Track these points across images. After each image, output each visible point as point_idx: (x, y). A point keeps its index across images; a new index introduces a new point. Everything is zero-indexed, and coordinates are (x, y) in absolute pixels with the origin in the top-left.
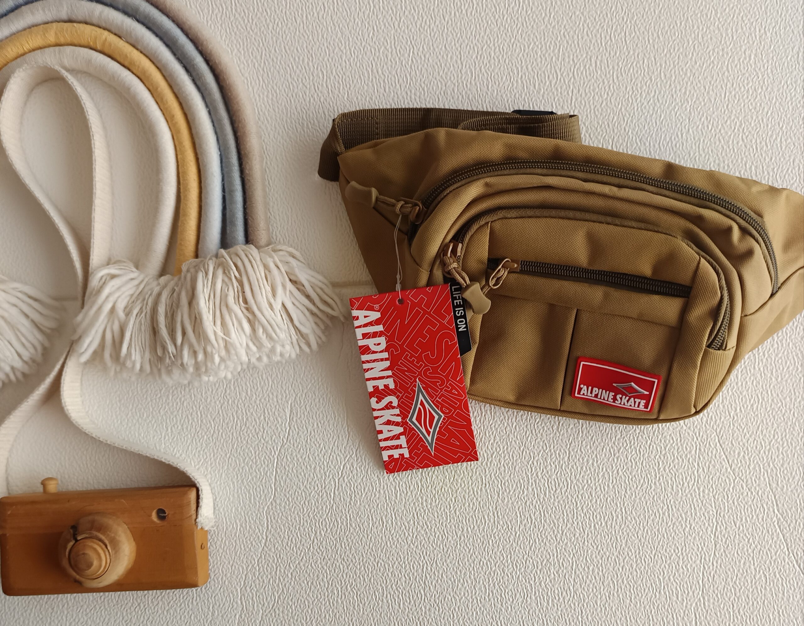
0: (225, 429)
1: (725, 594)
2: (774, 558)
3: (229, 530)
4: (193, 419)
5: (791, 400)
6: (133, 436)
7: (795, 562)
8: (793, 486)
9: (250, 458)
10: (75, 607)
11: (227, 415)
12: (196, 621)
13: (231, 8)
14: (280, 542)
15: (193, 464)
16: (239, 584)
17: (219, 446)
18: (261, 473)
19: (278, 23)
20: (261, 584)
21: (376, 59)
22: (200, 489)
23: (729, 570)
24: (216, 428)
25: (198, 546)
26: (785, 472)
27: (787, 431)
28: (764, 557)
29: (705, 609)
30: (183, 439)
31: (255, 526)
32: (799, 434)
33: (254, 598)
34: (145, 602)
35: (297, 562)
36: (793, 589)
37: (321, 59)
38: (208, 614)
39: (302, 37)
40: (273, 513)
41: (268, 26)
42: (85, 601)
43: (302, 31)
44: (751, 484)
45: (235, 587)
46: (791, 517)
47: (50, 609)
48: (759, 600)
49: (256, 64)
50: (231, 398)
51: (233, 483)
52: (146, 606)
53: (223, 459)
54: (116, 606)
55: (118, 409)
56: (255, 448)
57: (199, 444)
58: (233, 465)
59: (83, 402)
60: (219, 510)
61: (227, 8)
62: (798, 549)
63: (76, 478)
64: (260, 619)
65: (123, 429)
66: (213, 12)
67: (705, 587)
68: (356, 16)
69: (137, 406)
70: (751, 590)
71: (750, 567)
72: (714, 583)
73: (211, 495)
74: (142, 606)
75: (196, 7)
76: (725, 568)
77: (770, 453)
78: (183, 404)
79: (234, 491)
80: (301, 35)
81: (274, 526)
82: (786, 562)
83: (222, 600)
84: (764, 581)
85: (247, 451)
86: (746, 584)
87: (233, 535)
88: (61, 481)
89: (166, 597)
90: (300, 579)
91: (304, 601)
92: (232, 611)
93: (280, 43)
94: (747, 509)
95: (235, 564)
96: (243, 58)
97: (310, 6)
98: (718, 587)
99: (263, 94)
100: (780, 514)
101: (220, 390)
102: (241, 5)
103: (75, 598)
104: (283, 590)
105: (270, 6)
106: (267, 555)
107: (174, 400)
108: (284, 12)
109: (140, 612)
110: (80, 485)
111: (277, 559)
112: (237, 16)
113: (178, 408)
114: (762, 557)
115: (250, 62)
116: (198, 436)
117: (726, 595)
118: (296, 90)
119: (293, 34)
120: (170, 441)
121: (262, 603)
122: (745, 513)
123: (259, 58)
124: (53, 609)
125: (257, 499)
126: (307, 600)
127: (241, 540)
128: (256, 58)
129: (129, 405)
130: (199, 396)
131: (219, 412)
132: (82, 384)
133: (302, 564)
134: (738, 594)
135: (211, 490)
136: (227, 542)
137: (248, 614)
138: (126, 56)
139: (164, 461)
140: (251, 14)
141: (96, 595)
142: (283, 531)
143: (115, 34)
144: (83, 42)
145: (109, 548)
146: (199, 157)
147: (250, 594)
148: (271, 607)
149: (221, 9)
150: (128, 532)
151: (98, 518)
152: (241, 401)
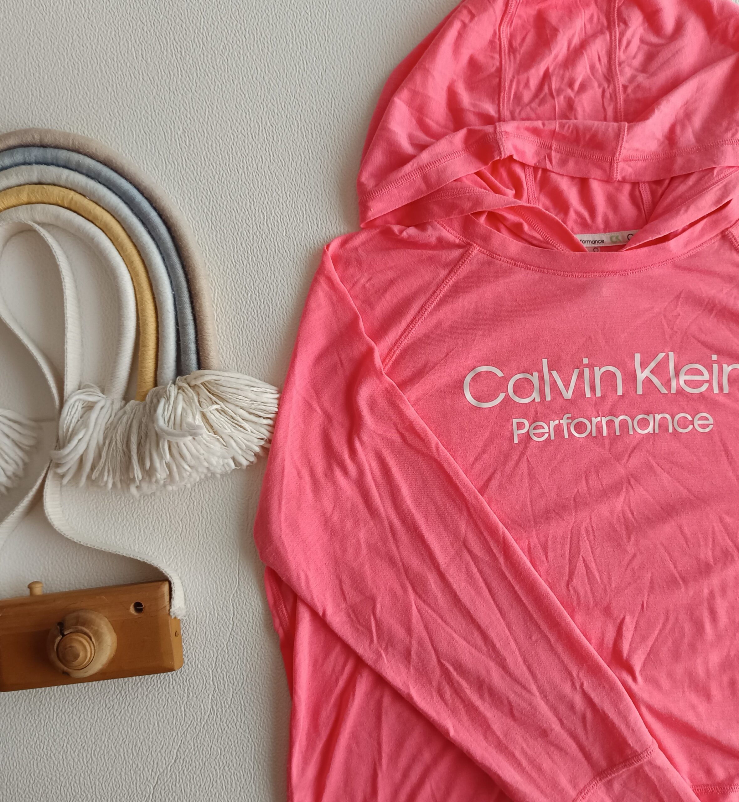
0: (192, 527)
3: (200, 618)
4: (163, 520)
6: (110, 539)
9: (215, 552)
10: (62, 699)
11: (193, 515)
12: (173, 703)
13: (182, 164)
14: (245, 626)
15: (164, 561)
16: (211, 666)
17: (187, 543)
18: (225, 565)
19: (223, 174)
20: (231, 665)
21: (309, 201)
22: (172, 582)
24: (184, 527)
25: (172, 633)
30: (154, 539)
31: (222, 613)
33: (225, 678)
34: (126, 689)
37: (261, 203)
38: (184, 696)
39: (244, 185)
40: (238, 600)
41: (214, 177)
42: (70, 692)
43: (244, 180)
45: (207, 669)
47: (38, 702)
49: (206, 210)
50: (196, 500)
51: (201, 575)
52: (127, 693)
53: (191, 554)
54: (99, 695)
55: (95, 515)
56: (219, 543)
57: (169, 542)
58: (200, 559)
59: (63, 511)
60: (189, 600)
61: (178, 164)
63: (58, 579)
64: (231, 697)
65: (100, 533)
66: (166, 168)
68: (290, 166)
69: (113, 511)
73: (181, 588)
74: (123, 693)
75: (152, 164)
78: (153, 508)
79: (202, 582)
80: (243, 184)
81: (240, 612)
83: (196, 682)
85: (212, 545)
87: (203, 623)
88: (46, 584)
89: (145, 683)
92: (205, 692)
93: (226, 191)
95: (206, 648)
96: (194, 205)
97: (250, 159)
99: (212, 234)
101: (185, 493)
102: (191, 161)
103: (61, 690)
105: (215, 160)
106: (235, 639)
107: (145, 505)
108: (228, 165)
109: (121, 699)
110: (63, 586)
111: (244, 642)
112: (188, 170)
113: (149, 511)
115: (200, 208)
116: (168, 535)
118: (241, 230)
119: (236, 183)
120: (143, 541)
121: (232, 682)
123: (207, 204)
124: (41, 702)
125: (224, 588)
127: (211, 626)
128: (205, 204)
129: (105, 511)
130: (168, 500)
131: (186, 512)
132: (61, 495)
135: (182, 583)
136: (198, 629)
137: (220, 693)
138: (90, 212)
139: (139, 559)
140: (199, 168)
141: (80, 685)
142: (248, 615)
143: (80, 194)
144: (52, 201)
145: (93, 640)
146: (156, 296)
147: (221, 675)
148: (240, 685)
149: (173, 164)
150: (110, 625)
151: (82, 614)
152: (205, 502)
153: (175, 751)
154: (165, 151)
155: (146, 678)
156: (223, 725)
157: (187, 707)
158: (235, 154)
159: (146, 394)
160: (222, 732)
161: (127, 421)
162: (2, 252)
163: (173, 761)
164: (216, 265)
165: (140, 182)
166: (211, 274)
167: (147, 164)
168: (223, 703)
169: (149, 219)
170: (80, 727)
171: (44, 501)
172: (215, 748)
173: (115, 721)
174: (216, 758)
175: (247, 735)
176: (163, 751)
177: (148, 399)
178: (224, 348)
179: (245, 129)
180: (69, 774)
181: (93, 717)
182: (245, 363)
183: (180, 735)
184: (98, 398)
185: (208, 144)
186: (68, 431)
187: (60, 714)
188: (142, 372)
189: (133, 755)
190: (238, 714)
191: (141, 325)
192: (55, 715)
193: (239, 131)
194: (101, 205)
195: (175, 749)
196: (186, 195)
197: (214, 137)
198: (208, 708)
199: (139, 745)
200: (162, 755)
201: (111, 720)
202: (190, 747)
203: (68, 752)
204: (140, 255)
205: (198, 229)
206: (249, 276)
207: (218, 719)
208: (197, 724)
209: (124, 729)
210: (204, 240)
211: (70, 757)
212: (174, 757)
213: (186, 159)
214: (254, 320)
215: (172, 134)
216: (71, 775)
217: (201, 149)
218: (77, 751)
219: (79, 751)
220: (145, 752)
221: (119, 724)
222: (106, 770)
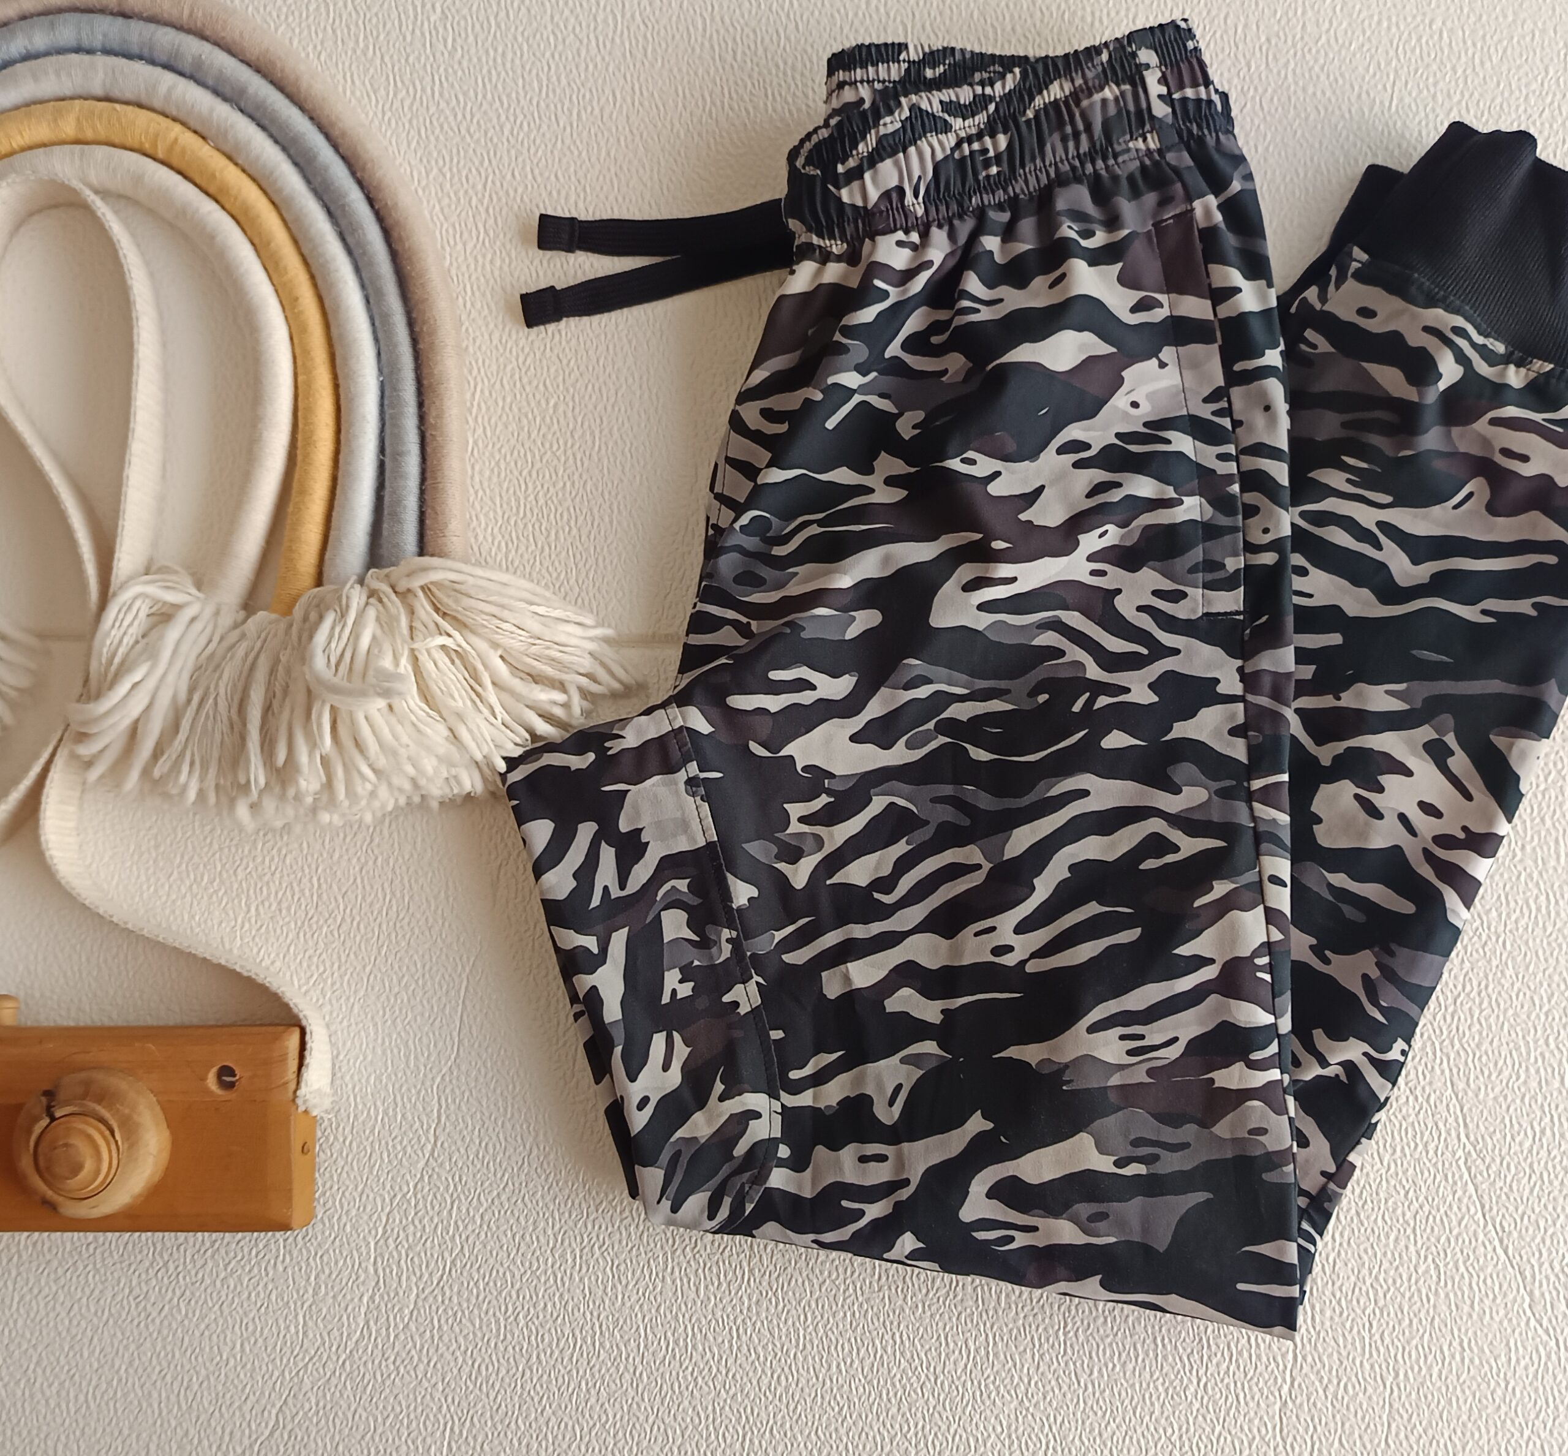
0: (366, 914)
1: (1355, 1302)
2: (1455, 1232)
3: (361, 1120)
4: (302, 891)
5: (1500, 915)
6: (179, 920)
7: (1497, 1243)
8: (1497, 1090)
9: (412, 977)
10: (34, 1265)
11: (372, 888)
12: (281, 1304)
13: (432, 90)
15: (296, 983)
16: (373, 1232)
17: (351, 948)
18: (432, 1007)
19: (522, 123)
20: (418, 1235)
22: (308, 1031)
23: (1366, 1251)
24: (348, 911)
25: (296, 1146)
26: (1484, 1059)
27: (1490, 978)
28: (1436, 1229)
29: (1314, 1328)
30: (279, 931)
31: (413, 1114)
32: (1513, 984)
33: (402, 1262)
34: (178, 1259)
35: (495, 1193)
36: (1491, 1296)
37: (602, 196)
38: (306, 1291)
39: (568, 153)
40: (452, 1090)
41: (502, 128)
42: (55, 1250)
43: (568, 142)
44: (1415, 1081)
45: (364, 1238)
46: (1493, 1151)
48: (1422, 1315)
49: (474, 201)
50: (382, 854)
51: (375, 1025)
52: (180, 1268)
53: (358, 974)
54: (118, 1265)
55: (151, 862)
56: (423, 956)
57: (310, 943)
58: (377, 988)
59: (80, 846)
60: (342, 1077)
61: (423, 90)
62: (1503, 1216)
63: (55, 997)
64: (412, 1307)
65: (158, 903)
66: (395, 95)
67: (1316, 1284)
69: (191, 858)
70: (1407, 1295)
71: (1407, 1248)
72: (1334, 1277)
73: (327, 1047)
74: (172, 1267)
75: (364, 84)
76: (1358, 1247)
77: (1456, 1019)
78: (284, 861)
79: (376, 1040)
80: (565, 150)
81: (453, 1118)
82: (1480, 1241)
83: (336, 1263)
84: (1435, 1278)
85: (407, 960)
86: (1399, 1281)
87: (367, 1132)
88: (27, 1004)
89: (223, 1251)
90: (498, 1228)
91: (504, 1274)
92: (355, 1287)
93: (524, 161)
94: (1406, 1129)
95: (367, 1191)
96: (448, 185)
97: (588, 96)
98: (1342, 1285)
99: (484, 256)
100: (1472, 1144)
101: (360, 836)
102: (452, 86)
103: (35, 1244)
104: (462, 1247)
105: (508, 90)
106: (435, 1176)
107: (265, 852)
108: (535, 103)
109: (166, 1281)
110: (64, 1014)
111: (455, 1186)
112: (443, 105)
113: (273, 868)
114: (1432, 1228)
115: (461, 194)
116: (310, 926)
117: (1358, 1302)
119: (549, 147)
120: (253, 933)
121: (418, 1274)
122: (1402, 1139)
123: (480, 187)
125: (422, 1060)
126: (510, 1271)
127: (383, 1142)
128: (473, 187)
129: (175, 856)
130: (318, 847)
131: (355, 880)
132: (81, 808)
133: (504, 1197)
134: (1381, 1303)
135: (330, 1036)
136: (354, 1145)
137: (389, 1295)
138: (213, 176)
139: (238, 970)
140: (469, 105)
141: (79, 1238)
142: (470, 1127)
143: (195, 132)
144: (129, 142)
145: (118, 1136)
146: (341, 381)
147: (395, 1254)
148: (435, 1283)
149: (411, 90)
150: (158, 1108)
151: (99, 1076)
152: (401, 861)
153: (274, 1412)
154: (395, 57)
155: (225, 1241)
156: (387, 1366)
157: (311, 1317)
158: (554, 79)
159: (295, 600)
160: (383, 1382)
161: (247, 655)
162: (6, 248)
163: (267, 1433)
164: (483, 329)
165: (333, 118)
166: (471, 350)
167: (353, 82)
168: (391, 1318)
169: (343, 206)
170: (68, 1330)
171: (42, 815)
172: (364, 1415)
173: (147, 1326)
174: (363, 1437)
175: (437, 1395)
176: (246, 1408)
177: (298, 611)
178: (482, 517)
179: (584, 24)
180: (34, 1432)
181: (99, 1313)
182: (526, 557)
183: (288, 1378)
184: (187, 598)
185: (496, 50)
186: (110, 662)
187: (28, 1298)
188: (290, 549)
189: (180, 1407)
190: (422, 1347)
191: (300, 444)
192: (16, 1299)
193: (570, 28)
194: (240, 162)
195: (273, 1405)
196: (433, 163)
197: (510, 36)
198: (357, 1325)
199: (196, 1387)
200: (243, 1416)
201: (139, 1323)
202: (307, 1406)
203: (38, 1384)
204: (315, 285)
205: (452, 243)
206: (557, 361)
207: (378, 1353)
208: (329, 1357)
209: (164, 1348)
210: (464, 268)
211: (39, 1395)
212: (271, 1424)
213: (443, 79)
214: (555, 462)
215: (416, 17)
216: (37, 1435)
217: (479, 59)
218: (56, 1384)
219: (62, 1384)
220: (206, 1405)
221: (155, 1335)
222: (116, 1434)
